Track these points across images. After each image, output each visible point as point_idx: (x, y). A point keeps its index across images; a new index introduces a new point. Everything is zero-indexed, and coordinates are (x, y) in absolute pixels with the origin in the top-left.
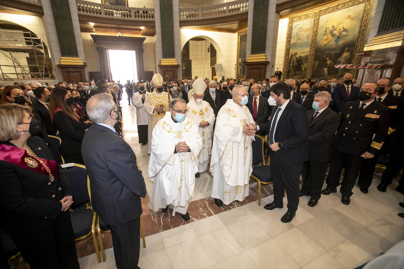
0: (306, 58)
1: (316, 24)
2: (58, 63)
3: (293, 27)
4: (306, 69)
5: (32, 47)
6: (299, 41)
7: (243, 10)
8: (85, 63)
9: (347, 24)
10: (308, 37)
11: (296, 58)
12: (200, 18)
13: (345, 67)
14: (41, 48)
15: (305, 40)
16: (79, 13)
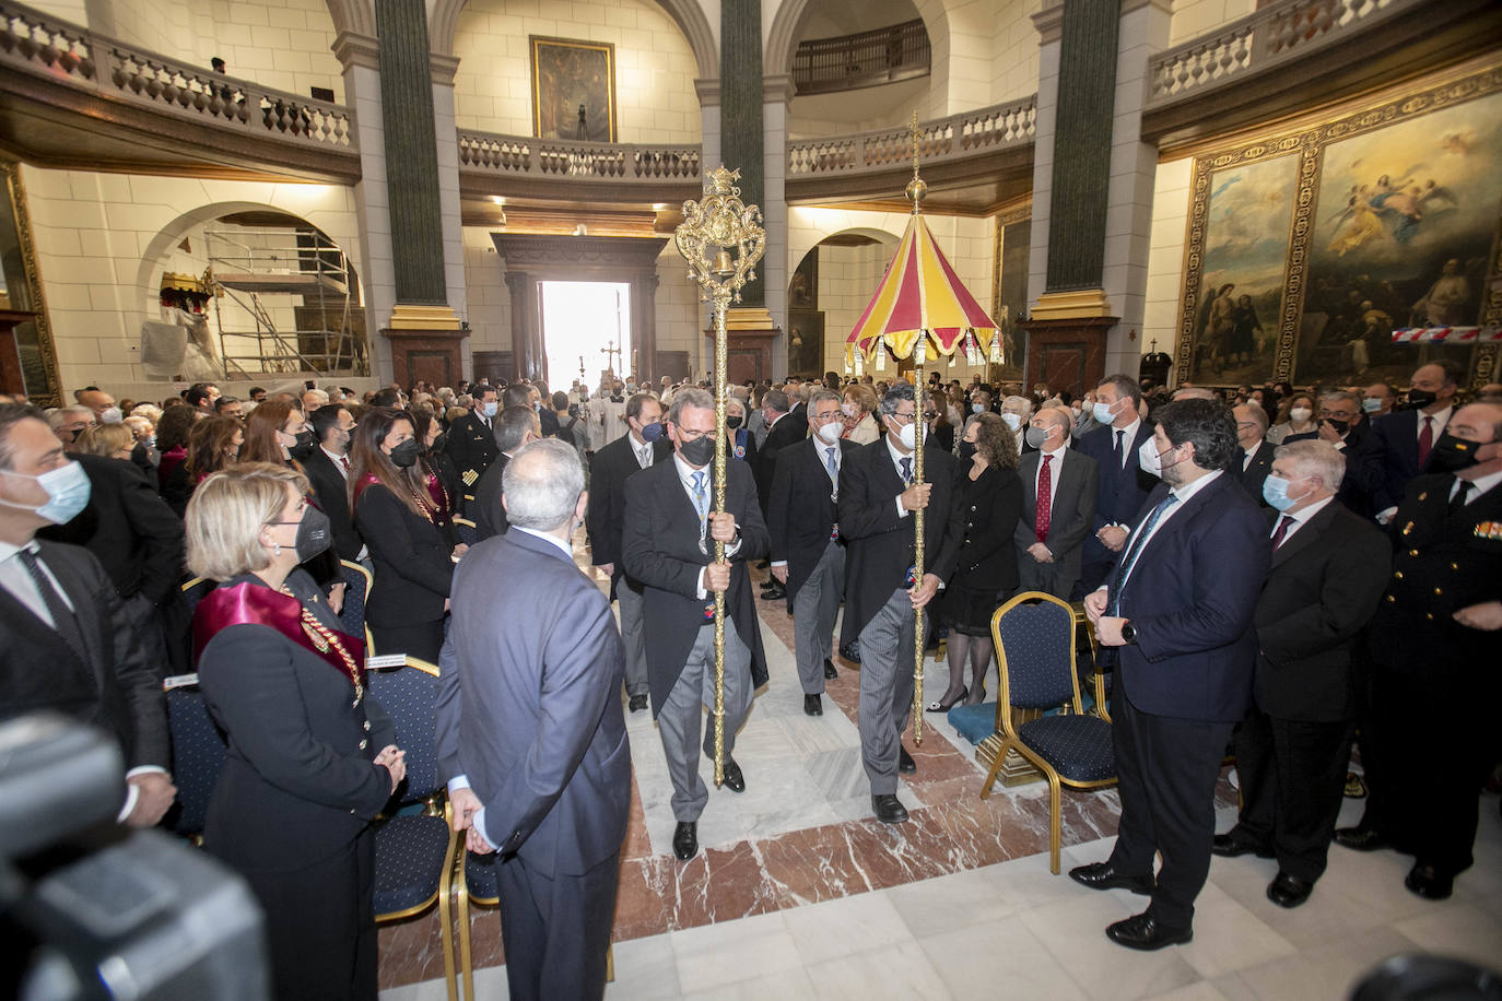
0: (1272, 302)
1: (1310, 175)
2: (383, 326)
3: (1214, 190)
4: (1270, 345)
5: (316, 275)
6: (1241, 241)
7: (1015, 138)
8: (465, 325)
9: (1448, 169)
10: (1275, 225)
11: (1230, 302)
12: (860, 168)
13: (1439, 339)
14: (339, 278)
15: (1266, 235)
16: (465, 168)
